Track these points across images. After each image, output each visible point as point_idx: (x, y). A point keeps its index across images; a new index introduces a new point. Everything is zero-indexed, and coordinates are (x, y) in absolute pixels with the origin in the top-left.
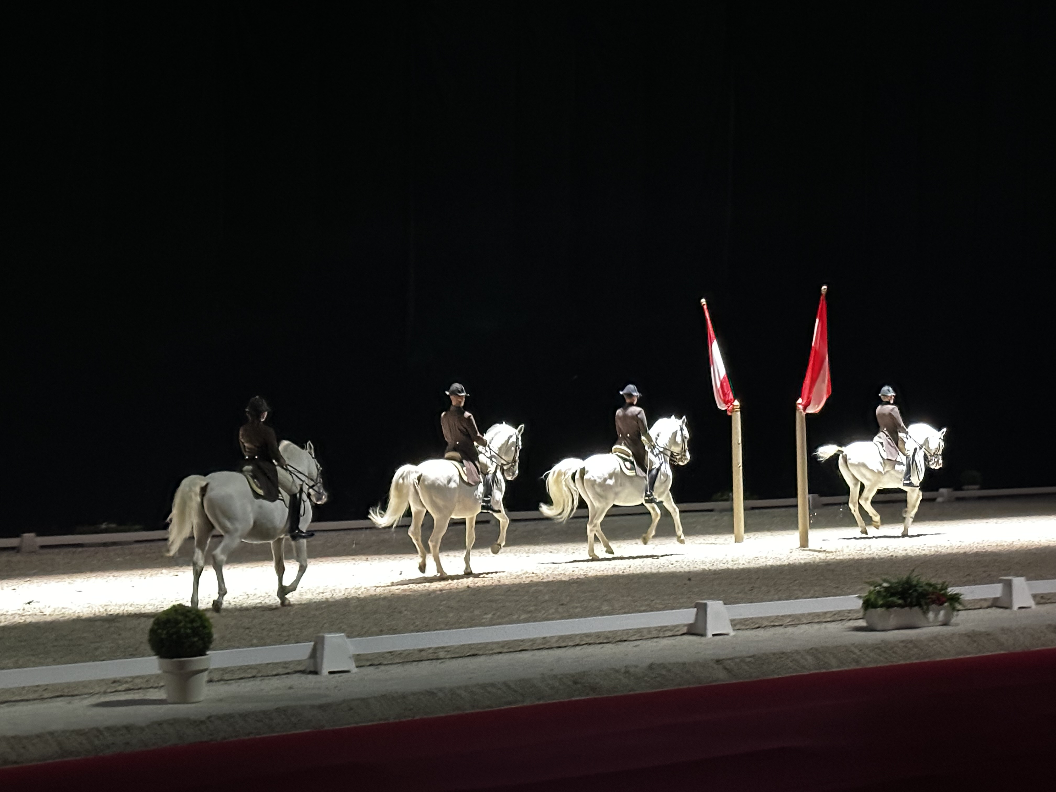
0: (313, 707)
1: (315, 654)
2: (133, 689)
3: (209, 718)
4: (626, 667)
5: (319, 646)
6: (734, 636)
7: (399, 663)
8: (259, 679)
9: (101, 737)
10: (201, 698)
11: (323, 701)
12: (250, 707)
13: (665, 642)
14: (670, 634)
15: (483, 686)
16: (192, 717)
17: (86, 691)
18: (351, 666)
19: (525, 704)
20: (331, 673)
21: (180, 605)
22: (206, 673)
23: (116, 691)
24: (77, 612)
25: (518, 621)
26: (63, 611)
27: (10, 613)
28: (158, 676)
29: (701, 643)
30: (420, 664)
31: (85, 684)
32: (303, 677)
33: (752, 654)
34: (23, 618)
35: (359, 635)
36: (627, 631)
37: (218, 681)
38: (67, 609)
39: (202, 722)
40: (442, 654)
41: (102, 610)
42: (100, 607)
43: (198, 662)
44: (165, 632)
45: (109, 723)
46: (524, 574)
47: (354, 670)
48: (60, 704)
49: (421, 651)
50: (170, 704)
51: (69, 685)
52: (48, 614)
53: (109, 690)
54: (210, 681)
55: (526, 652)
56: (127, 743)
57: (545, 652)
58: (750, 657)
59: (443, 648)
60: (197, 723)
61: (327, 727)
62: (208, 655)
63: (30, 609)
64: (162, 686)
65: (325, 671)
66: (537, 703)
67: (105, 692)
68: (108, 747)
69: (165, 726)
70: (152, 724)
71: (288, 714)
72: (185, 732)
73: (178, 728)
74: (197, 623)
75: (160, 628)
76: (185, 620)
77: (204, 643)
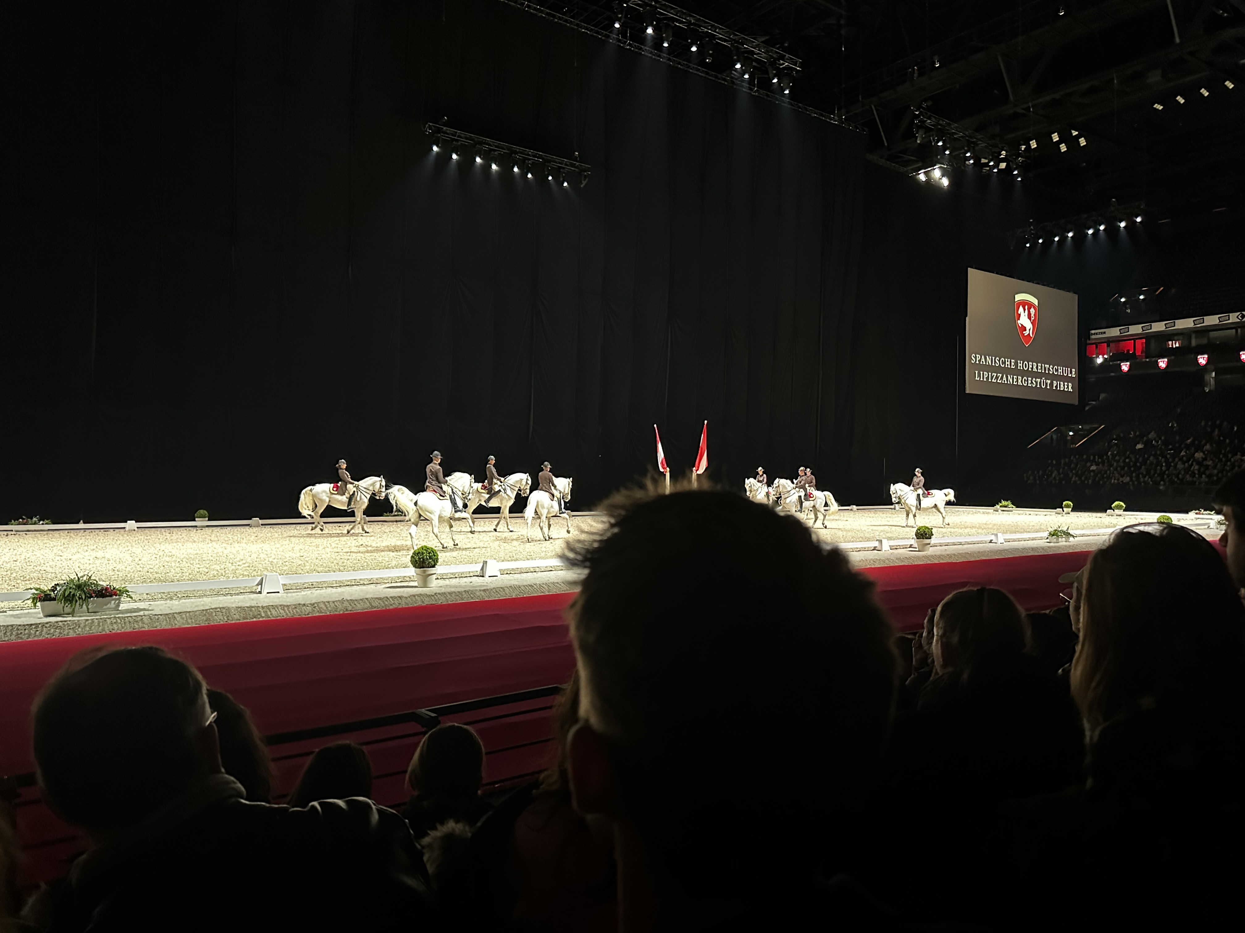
0: (480, 590)
1: (483, 569)
2: (403, 581)
3: (435, 594)
5: (485, 566)
8: (458, 579)
9: (388, 601)
10: (433, 586)
11: (485, 588)
12: (453, 590)
16: (428, 594)
17: (383, 581)
18: (498, 574)
20: (489, 576)
22: (435, 575)
23: (396, 582)
28: (414, 576)
31: (383, 579)
32: (477, 578)
35: (503, 561)
37: (441, 579)
39: (433, 596)
43: (431, 570)
44: (419, 557)
45: (392, 595)
47: (500, 575)
48: (372, 586)
50: (419, 588)
51: (376, 579)
53: (393, 582)
54: (436, 579)
56: (400, 604)
60: (430, 596)
61: (487, 599)
62: (436, 568)
64: (416, 580)
65: (487, 575)
67: (391, 582)
68: (391, 605)
69: (416, 597)
70: (411, 596)
71: (470, 593)
72: (425, 600)
73: (422, 598)
74: (431, 554)
75: (415, 556)
76: (426, 552)
77: (435, 562)
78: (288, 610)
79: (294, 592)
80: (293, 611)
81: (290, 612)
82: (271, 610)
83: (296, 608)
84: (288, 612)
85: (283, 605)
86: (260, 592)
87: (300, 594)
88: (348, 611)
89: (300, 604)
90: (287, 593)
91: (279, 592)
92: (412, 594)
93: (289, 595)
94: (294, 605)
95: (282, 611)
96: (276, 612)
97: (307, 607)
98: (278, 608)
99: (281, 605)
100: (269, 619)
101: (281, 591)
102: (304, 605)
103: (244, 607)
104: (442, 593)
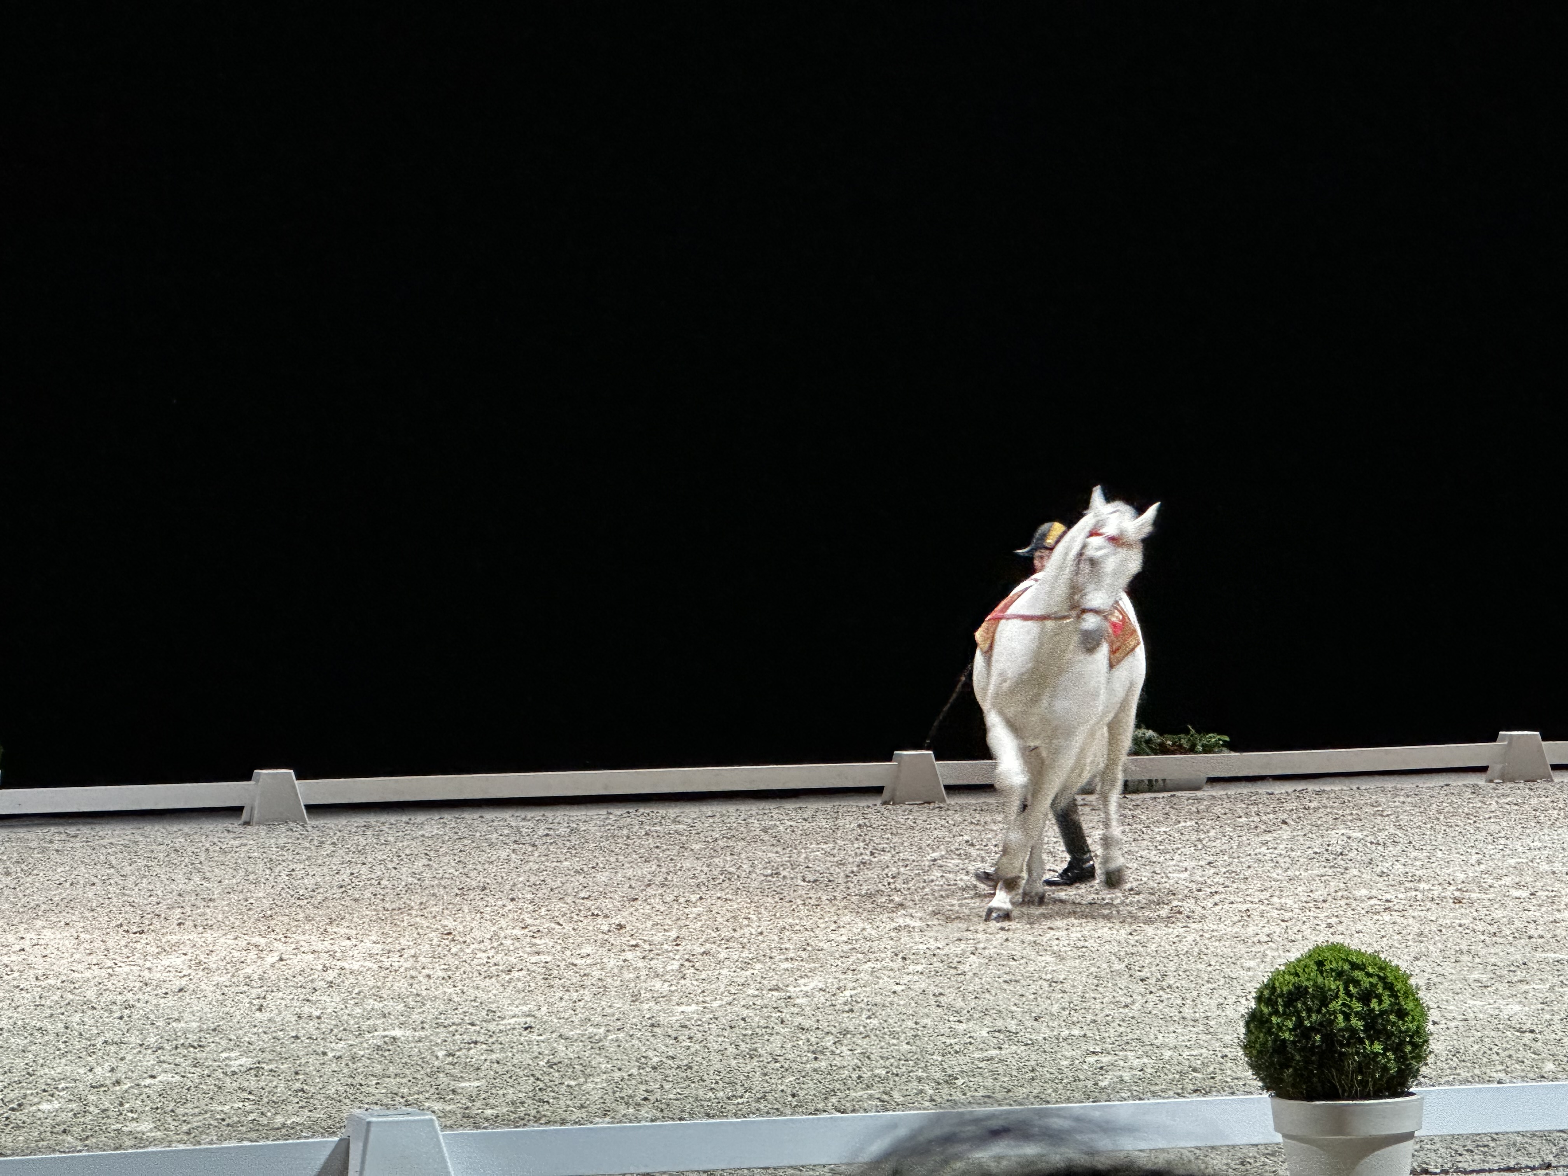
43: (1384, 1113)
44: (1290, 1025)
74: (1380, 1002)
75: (1276, 1012)
76: (1348, 993)
77: (1402, 1058)
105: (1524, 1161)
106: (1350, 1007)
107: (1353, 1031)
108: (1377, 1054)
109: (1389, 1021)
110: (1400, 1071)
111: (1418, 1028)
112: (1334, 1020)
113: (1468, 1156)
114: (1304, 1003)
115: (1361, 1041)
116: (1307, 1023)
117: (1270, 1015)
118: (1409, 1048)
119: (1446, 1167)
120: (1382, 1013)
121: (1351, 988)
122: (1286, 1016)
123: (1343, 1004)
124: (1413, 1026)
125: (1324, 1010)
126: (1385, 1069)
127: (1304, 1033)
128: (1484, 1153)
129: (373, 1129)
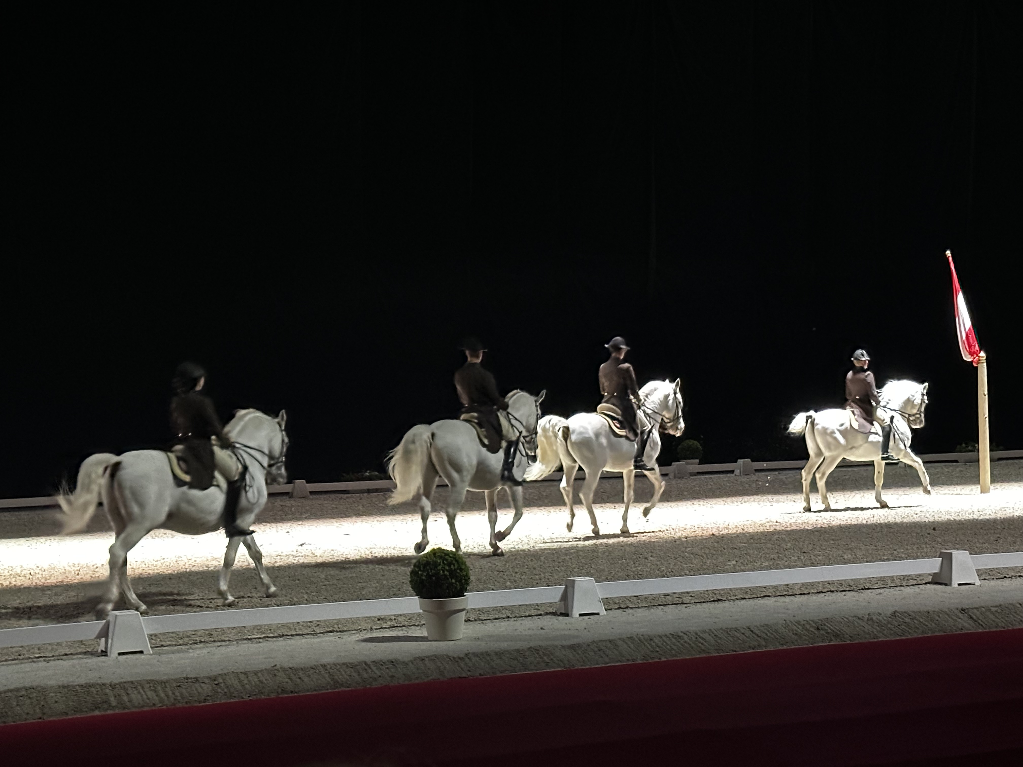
0: (563, 647)
1: (566, 598)
2: (397, 627)
3: (467, 655)
4: (869, 614)
5: (570, 590)
6: (980, 586)
7: (646, 607)
8: (513, 619)
9: (369, 670)
10: (461, 637)
11: (573, 642)
12: (504, 645)
13: (908, 590)
14: (915, 582)
15: (727, 631)
16: (451, 654)
17: (355, 627)
18: (600, 609)
19: (768, 649)
20: (581, 615)
21: (439, 549)
22: (464, 612)
23: (382, 628)
24: (344, 554)
25: (761, 569)
26: (332, 552)
27: (284, 554)
28: (419, 615)
29: (945, 592)
30: (666, 608)
31: (353, 621)
32: (554, 619)
33: (998, 604)
34: (297, 559)
35: (607, 580)
36: (870, 580)
37: (476, 620)
38: (336, 552)
39: (461, 659)
40: (687, 599)
41: (367, 552)
42: (366, 550)
43: (456, 603)
44: (425, 574)
45: (375, 658)
46: (768, 522)
47: (603, 612)
48: (331, 637)
49: (666, 595)
50: (431, 641)
51: (339, 622)
52: (319, 555)
53: (374, 627)
54: (467, 620)
55: (768, 598)
56: (393, 677)
57: (787, 599)
58: (996, 607)
59: (688, 593)
60: (456, 660)
61: (578, 666)
62: (465, 596)
63: (304, 550)
64: (424, 624)
65: (576, 613)
66: (780, 648)
67: (371, 629)
68: (375, 679)
69: (427, 661)
70: (415, 659)
71: (541, 653)
72: (445, 668)
73: (439, 664)
74: (454, 566)
75: (420, 570)
76: (443, 563)
77: (461, 584)
78: (165, 692)
79: (173, 653)
80: (174, 693)
81: (167, 696)
82: (130, 692)
83: (179, 686)
84: (162, 695)
85: (152, 681)
86: (104, 653)
87: (187, 655)
88: (286, 692)
89: (187, 678)
90: (160, 654)
91: (141, 652)
92: (417, 656)
93: (164, 658)
94: (176, 680)
95: (150, 694)
96: (139, 696)
97: (203, 685)
98: (143, 688)
99: (149, 682)
100: (127, 711)
101: (148, 649)
102: (197, 680)
103: (74, 686)
104: (482, 654)
105: (501, 616)
106: (444, 568)
107: (445, 576)
108: (453, 583)
109: (457, 572)
110: (461, 588)
111: (466, 574)
112: (439, 573)
113: (483, 615)
114: (430, 567)
115: (448, 579)
116: (430, 574)
117: (418, 571)
118: (463, 581)
119: (476, 619)
120: (455, 569)
121: (445, 562)
122: (423, 571)
123: (442, 567)
124: (465, 573)
125: (436, 569)
126: (456, 588)
127: (429, 576)
128: (488, 614)
129: (118, 617)
